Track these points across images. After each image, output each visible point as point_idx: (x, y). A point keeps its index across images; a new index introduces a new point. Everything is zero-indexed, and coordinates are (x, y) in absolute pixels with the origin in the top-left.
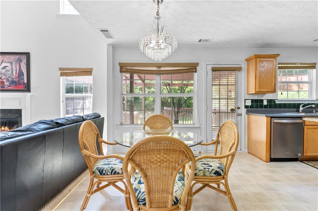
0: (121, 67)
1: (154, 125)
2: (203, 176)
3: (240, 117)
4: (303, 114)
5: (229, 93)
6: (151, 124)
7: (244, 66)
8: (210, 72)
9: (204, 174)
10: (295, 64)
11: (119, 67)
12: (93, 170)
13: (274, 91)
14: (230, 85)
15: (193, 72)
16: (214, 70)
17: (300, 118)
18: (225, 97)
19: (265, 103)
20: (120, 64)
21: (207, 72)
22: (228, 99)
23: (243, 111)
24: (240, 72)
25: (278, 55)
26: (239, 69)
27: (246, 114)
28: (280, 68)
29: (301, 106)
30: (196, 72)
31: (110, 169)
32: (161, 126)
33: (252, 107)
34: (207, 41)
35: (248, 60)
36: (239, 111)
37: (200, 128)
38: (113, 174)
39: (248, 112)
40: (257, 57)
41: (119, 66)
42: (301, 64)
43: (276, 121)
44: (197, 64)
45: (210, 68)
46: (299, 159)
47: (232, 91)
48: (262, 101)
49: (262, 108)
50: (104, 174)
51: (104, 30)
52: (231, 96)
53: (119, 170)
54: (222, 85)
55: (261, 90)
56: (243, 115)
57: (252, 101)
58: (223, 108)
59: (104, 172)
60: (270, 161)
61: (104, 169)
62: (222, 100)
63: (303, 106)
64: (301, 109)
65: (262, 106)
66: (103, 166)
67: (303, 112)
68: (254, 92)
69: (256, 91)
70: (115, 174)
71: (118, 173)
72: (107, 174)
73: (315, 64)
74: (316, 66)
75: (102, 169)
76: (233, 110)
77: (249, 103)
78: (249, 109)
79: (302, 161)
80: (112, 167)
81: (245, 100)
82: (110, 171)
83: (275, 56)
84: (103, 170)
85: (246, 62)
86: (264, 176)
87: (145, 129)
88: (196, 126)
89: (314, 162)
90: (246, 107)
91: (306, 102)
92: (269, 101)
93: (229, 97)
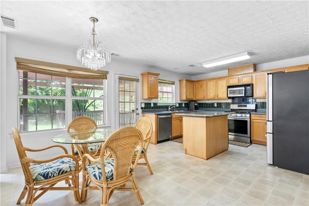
0: (17, 62)
1: (79, 127)
2: (134, 155)
3: (138, 116)
4: (171, 112)
5: (131, 98)
6: (76, 126)
7: (140, 78)
8: (117, 81)
9: (135, 154)
10: (166, 81)
11: (16, 63)
12: (33, 177)
13: (157, 98)
14: (131, 91)
15: (103, 78)
16: (121, 79)
17: (170, 114)
18: (128, 101)
19: (152, 105)
20: (16, 58)
21: (115, 80)
22: (130, 102)
23: (140, 111)
24: (138, 82)
25: (159, 74)
26: (137, 80)
27: (142, 113)
28: (159, 82)
29: (169, 107)
30: (106, 78)
31: (57, 171)
32: (86, 127)
33: (145, 108)
34: (118, 55)
35: (142, 75)
36: (138, 112)
37: (110, 127)
38: (60, 174)
39: (143, 112)
40: (149, 74)
41: (16, 61)
42: (169, 81)
43: (160, 117)
44: (107, 72)
45: (117, 76)
46: (170, 139)
47: (133, 96)
48: (150, 104)
49: (151, 109)
50: (50, 177)
51: (8, 18)
52: (132, 100)
53: (67, 168)
54: (126, 91)
55: (151, 97)
56: (140, 114)
57: (145, 103)
58: (127, 110)
59: (50, 175)
60: (157, 143)
61: (49, 172)
62: (126, 103)
63: (170, 107)
64: (169, 109)
65: (150, 107)
66: (48, 170)
67: (170, 110)
68: (147, 98)
69: (148, 97)
70: (62, 173)
71: (66, 172)
72: (54, 176)
73: (174, 82)
74: (175, 83)
75: (46, 173)
76: (133, 111)
77: (143, 106)
78: (143, 109)
79: (171, 140)
80: (58, 168)
81: (141, 103)
82: (57, 172)
83: (157, 75)
84: (48, 174)
85: (141, 76)
86: (157, 152)
87: (70, 132)
88: (107, 125)
89: (176, 140)
90: (142, 108)
91: (171, 105)
92: (154, 104)
93: (131, 101)
